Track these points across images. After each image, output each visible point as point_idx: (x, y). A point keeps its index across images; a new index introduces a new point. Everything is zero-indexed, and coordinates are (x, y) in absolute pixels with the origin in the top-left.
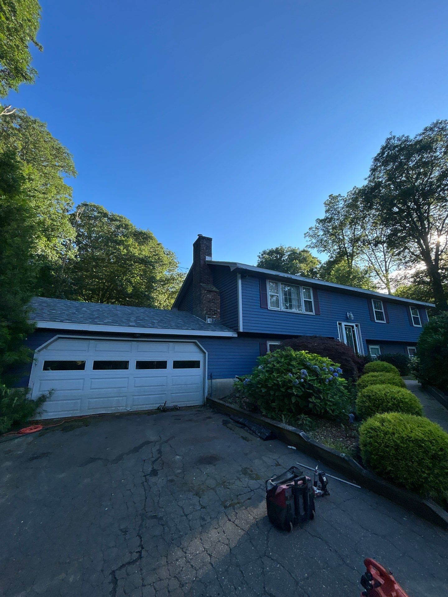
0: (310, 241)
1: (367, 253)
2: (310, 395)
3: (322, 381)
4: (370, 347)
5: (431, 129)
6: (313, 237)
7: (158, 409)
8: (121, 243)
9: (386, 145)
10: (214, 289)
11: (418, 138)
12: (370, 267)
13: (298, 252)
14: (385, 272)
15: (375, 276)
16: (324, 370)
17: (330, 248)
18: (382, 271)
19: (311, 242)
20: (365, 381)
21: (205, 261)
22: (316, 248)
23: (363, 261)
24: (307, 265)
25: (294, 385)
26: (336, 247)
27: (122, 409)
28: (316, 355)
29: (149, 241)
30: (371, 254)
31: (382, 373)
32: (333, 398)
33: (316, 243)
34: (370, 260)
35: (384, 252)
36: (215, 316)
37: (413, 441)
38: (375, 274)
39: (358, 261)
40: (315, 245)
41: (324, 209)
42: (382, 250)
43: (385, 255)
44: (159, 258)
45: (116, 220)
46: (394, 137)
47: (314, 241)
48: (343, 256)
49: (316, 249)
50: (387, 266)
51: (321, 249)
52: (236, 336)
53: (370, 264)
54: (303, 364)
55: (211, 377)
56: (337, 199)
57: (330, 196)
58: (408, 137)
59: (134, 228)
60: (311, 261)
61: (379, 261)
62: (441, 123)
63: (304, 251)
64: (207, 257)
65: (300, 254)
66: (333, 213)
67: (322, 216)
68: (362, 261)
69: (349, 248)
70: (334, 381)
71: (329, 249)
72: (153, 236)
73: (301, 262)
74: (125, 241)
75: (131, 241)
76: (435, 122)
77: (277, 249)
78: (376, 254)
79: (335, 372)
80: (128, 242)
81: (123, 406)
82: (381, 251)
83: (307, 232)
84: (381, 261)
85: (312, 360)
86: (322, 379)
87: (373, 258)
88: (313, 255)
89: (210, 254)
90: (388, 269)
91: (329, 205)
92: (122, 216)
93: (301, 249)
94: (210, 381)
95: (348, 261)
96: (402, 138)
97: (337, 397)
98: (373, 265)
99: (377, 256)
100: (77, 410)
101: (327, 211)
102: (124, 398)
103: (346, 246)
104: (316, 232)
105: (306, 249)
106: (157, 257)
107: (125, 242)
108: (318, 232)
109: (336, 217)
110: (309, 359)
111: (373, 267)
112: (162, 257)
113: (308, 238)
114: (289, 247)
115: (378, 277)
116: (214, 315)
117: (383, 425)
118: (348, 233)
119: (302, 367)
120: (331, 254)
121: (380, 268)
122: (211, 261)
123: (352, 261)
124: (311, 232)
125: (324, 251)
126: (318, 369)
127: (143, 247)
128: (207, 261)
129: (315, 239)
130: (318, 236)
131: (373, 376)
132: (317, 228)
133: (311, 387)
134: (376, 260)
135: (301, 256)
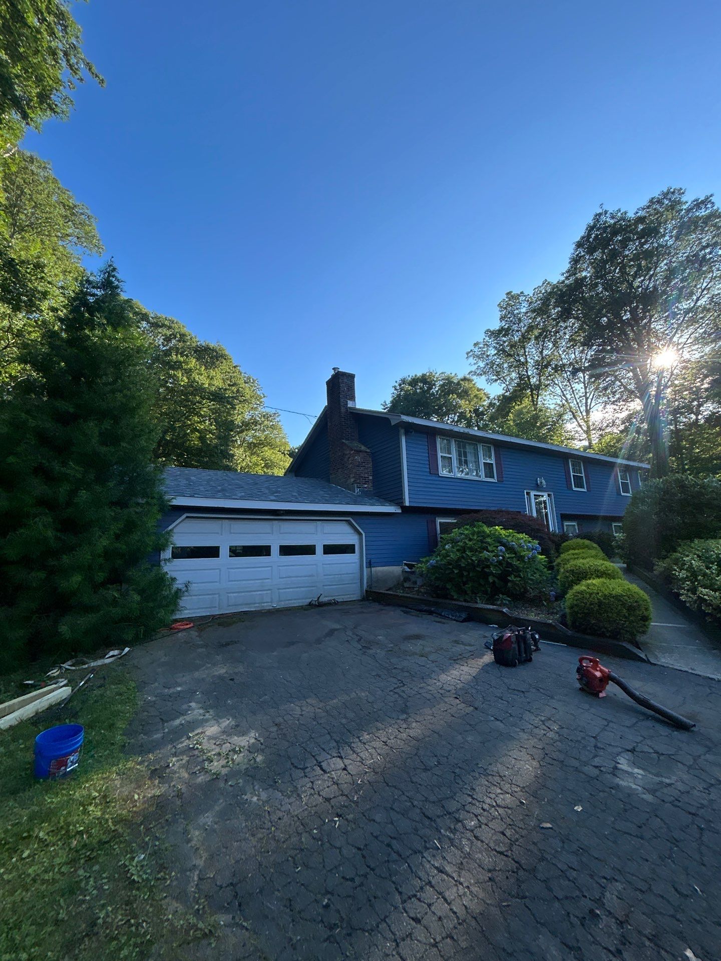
0: (475, 364)
1: (560, 385)
2: (510, 574)
3: (521, 558)
4: (566, 523)
5: (659, 202)
6: (479, 358)
7: (310, 604)
8: (177, 366)
9: (595, 223)
10: (363, 448)
11: (639, 214)
12: (563, 405)
13: (456, 381)
14: (584, 414)
15: (571, 419)
16: (523, 547)
17: (506, 376)
18: (581, 413)
19: (476, 366)
20: (565, 559)
21: (347, 408)
22: (483, 376)
23: (554, 396)
24: (470, 402)
25: (491, 563)
26: (514, 375)
27: (267, 606)
28: (511, 531)
29: (222, 363)
30: (566, 385)
31: (584, 550)
32: (533, 576)
33: (484, 368)
34: (564, 395)
35: (584, 383)
36: (366, 486)
37: (614, 597)
38: (570, 417)
39: (545, 396)
40: (482, 371)
41: (498, 315)
42: (582, 380)
43: (586, 388)
44: (238, 391)
45: (163, 326)
46: (606, 212)
47: (482, 364)
48: (525, 390)
49: (484, 378)
50: (589, 404)
51: (493, 378)
52: (400, 511)
53: (564, 401)
54: (499, 541)
55: (370, 565)
56: (518, 299)
57: (508, 294)
58: (626, 213)
59: (194, 340)
60: (475, 396)
61: (576, 396)
62: (673, 193)
63: (465, 379)
64: (349, 401)
65: (458, 384)
66: (511, 321)
67: (496, 325)
68: (552, 396)
69: (533, 377)
70: (533, 558)
71: (504, 377)
72: (227, 353)
73: (460, 396)
74: (184, 362)
75: (193, 363)
76: (665, 190)
77: (424, 375)
78: (573, 386)
79: (533, 549)
80: (188, 365)
81: (268, 602)
82: (580, 381)
83: (471, 350)
84: (581, 397)
85: (508, 536)
86: (522, 556)
87: (568, 392)
88: (479, 385)
89: (353, 398)
90: (590, 408)
91: (506, 308)
92: (173, 319)
93: (460, 376)
94: (369, 569)
95: (533, 397)
96: (617, 214)
97: (537, 576)
98: (569, 403)
99: (574, 389)
100: (216, 607)
101: (502, 319)
102: (268, 592)
103: (529, 374)
104: (484, 349)
105: (468, 376)
106: (234, 389)
107: (183, 364)
108: (488, 350)
109: (515, 327)
110: (506, 536)
111: (567, 405)
112: (242, 388)
113: (472, 360)
114: (442, 373)
115: (575, 420)
116: (365, 484)
117: (588, 588)
118: (532, 353)
119: (499, 544)
120: (507, 385)
121: (579, 407)
122: (355, 409)
123: (538, 397)
124: (476, 349)
125: (496, 380)
126: (516, 546)
127: (212, 373)
128: (350, 408)
129: (483, 361)
130: (488, 356)
131: (573, 554)
132: (487, 344)
133: (509, 565)
134: (573, 395)
135: (460, 387)
